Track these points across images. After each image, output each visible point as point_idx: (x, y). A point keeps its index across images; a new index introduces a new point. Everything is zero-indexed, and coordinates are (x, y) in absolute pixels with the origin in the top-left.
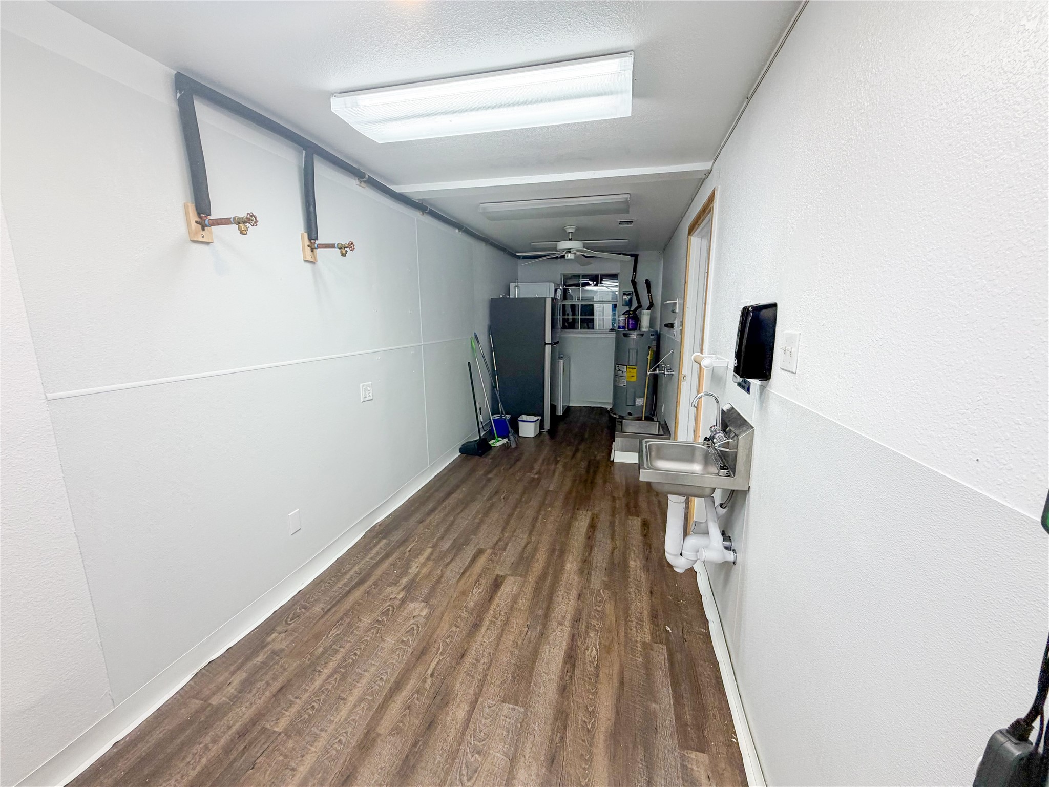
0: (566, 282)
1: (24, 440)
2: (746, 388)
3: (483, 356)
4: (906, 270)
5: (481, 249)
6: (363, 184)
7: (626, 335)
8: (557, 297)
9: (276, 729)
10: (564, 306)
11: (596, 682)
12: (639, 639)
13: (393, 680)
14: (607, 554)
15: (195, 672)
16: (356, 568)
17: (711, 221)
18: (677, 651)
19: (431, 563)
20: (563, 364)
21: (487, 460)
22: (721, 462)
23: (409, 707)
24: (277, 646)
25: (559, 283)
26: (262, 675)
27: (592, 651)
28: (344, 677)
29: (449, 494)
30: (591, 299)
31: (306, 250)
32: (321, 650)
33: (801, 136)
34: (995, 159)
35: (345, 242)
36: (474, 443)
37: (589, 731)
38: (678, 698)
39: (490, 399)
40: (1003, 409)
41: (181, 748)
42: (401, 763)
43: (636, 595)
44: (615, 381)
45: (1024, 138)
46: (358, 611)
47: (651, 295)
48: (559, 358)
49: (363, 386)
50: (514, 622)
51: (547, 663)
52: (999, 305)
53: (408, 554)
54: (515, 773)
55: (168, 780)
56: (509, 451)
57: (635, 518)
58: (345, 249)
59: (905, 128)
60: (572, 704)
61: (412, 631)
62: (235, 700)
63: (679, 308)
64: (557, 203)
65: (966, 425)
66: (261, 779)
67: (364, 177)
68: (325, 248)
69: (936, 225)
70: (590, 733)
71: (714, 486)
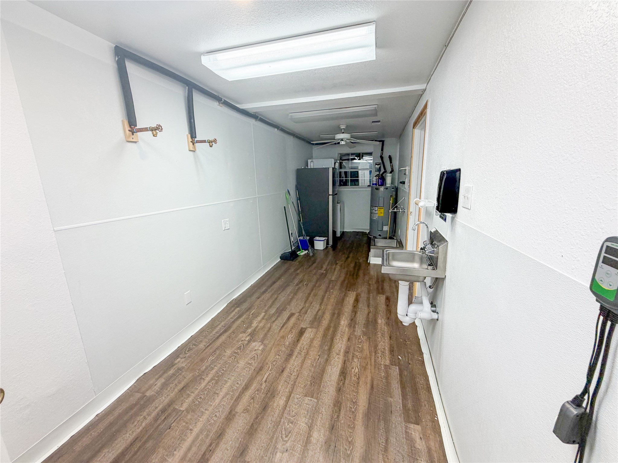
0: (342, 158)
1: (43, 253)
2: (444, 218)
3: (293, 203)
4: (528, 148)
5: (290, 140)
6: (221, 105)
7: (377, 189)
8: (336, 167)
9: (181, 409)
10: (340, 172)
11: (357, 386)
12: (382, 363)
13: (244, 384)
14: (365, 316)
15: (137, 378)
16: (223, 323)
17: (425, 120)
18: (404, 370)
19: (264, 321)
20: (340, 206)
21: (296, 263)
22: (429, 262)
23: (253, 398)
24: (180, 365)
25: (337, 159)
26: (173, 381)
27: (355, 369)
28: (217, 383)
29: (274, 283)
30: (357, 168)
31: (190, 144)
32: (204, 367)
33: (474, 69)
34: (575, 84)
35: (211, 139)
36: (288, 253)
37: (353, 412)
38: (404, 396)
39: (297, 228)
40: (575, 227)
41: (131, 417)
42: (249, 427)
43: (381, 339)
44: (371, 216)
45: (589, 72)
46: (224, 347)
47: (392, 165)
48: (338, 203)
49: (224, 221)
50: (311, 353)
51: (330, 376)
52: (575, 168)
53: (251, 316)
54: (311, 434)
55: (126, 434)
56: (309, 257)
57: (381, 295)
58: (211, 143)
59: (529, 65)
60: (344, 398)
61: (254, 358)
62: (159, 393)
63: (408, 172)
64: (334, 112)
65: (557, 236)
66: (174, 434)
67: (221, 100)
68: (201, 142)
69: (544, 122)
70: (353, 413)
71: (425, 276)
